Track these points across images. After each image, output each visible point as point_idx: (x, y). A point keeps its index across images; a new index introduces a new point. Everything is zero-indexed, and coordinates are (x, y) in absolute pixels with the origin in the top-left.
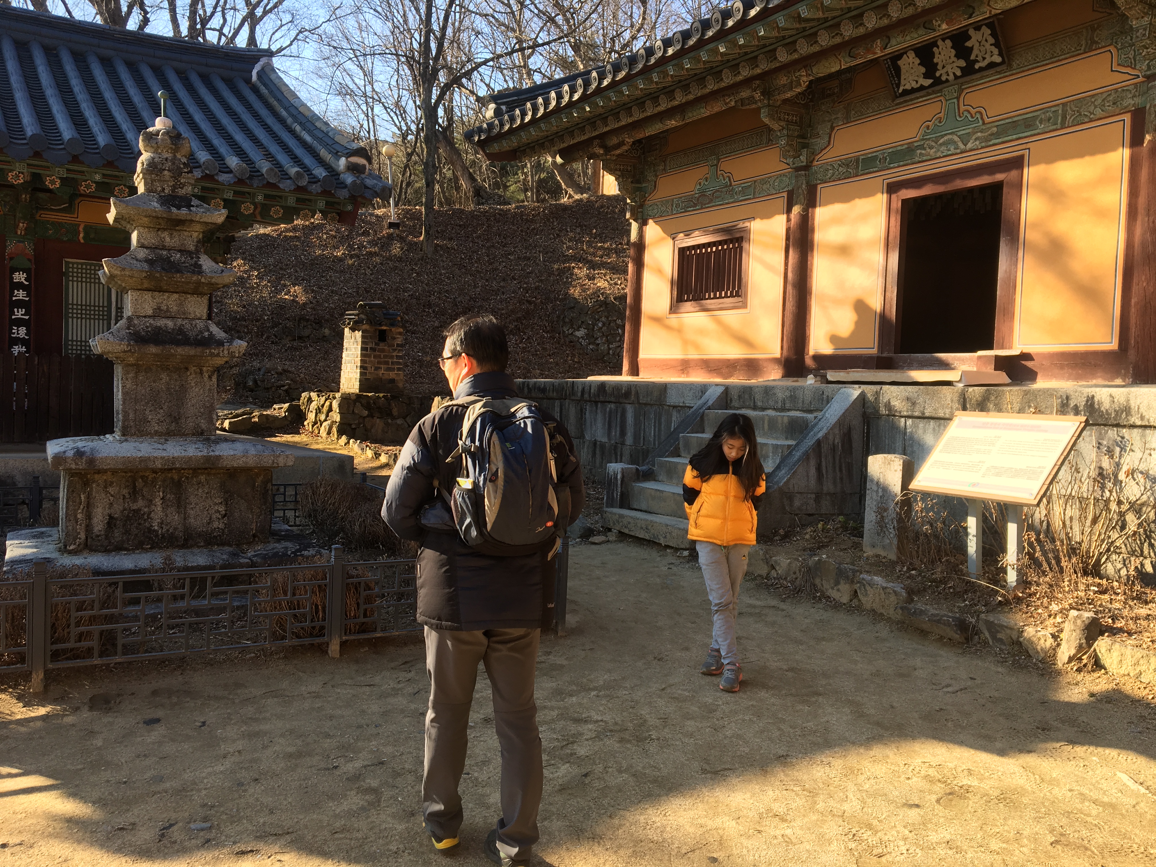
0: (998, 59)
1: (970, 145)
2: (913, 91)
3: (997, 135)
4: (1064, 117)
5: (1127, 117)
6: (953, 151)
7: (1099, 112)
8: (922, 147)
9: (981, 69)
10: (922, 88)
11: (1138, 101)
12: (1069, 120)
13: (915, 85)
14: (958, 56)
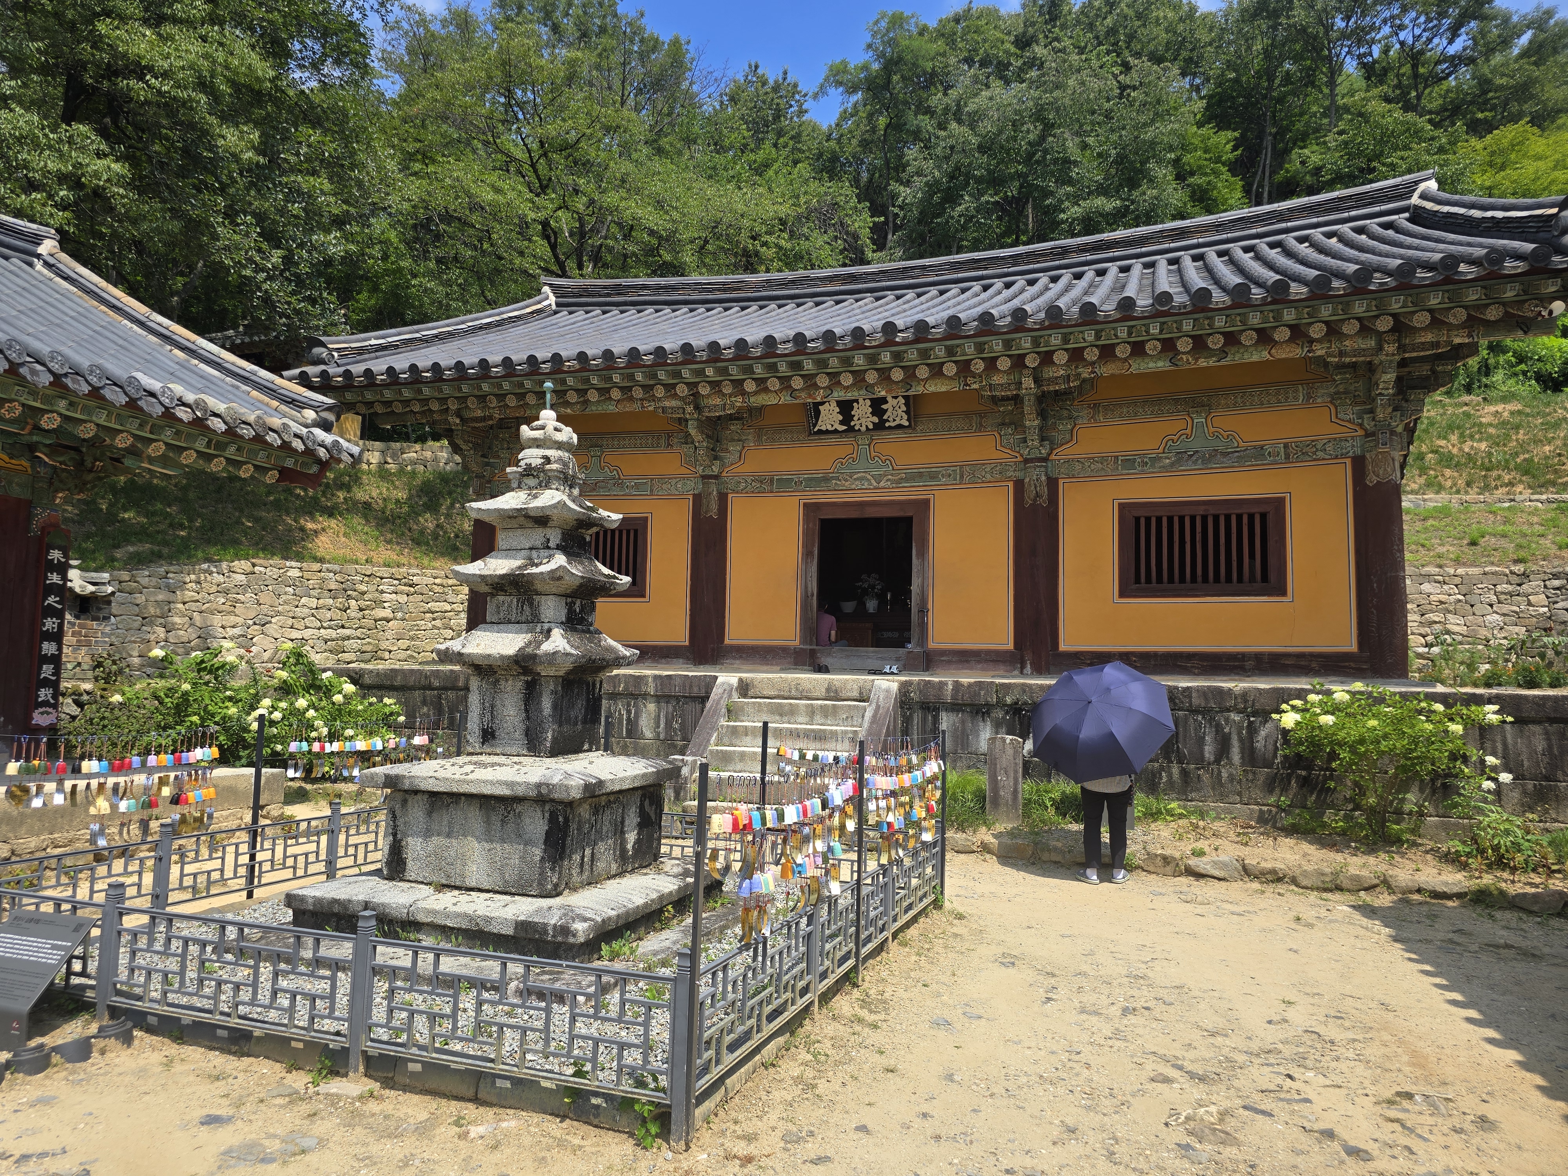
0: (906, 424)
1: (882, 484)
2: (827, 432)
3: (906, 480)
4: (962, 477)
5: (1011, 484)
6: (866, 486)
7: (988, 476)
8: (837, 479)
9: (890, 428)
10: (836, 431)
11: (1019, 475)
12: (966, 479)
13: (830, 428)
14: (873, 414)
